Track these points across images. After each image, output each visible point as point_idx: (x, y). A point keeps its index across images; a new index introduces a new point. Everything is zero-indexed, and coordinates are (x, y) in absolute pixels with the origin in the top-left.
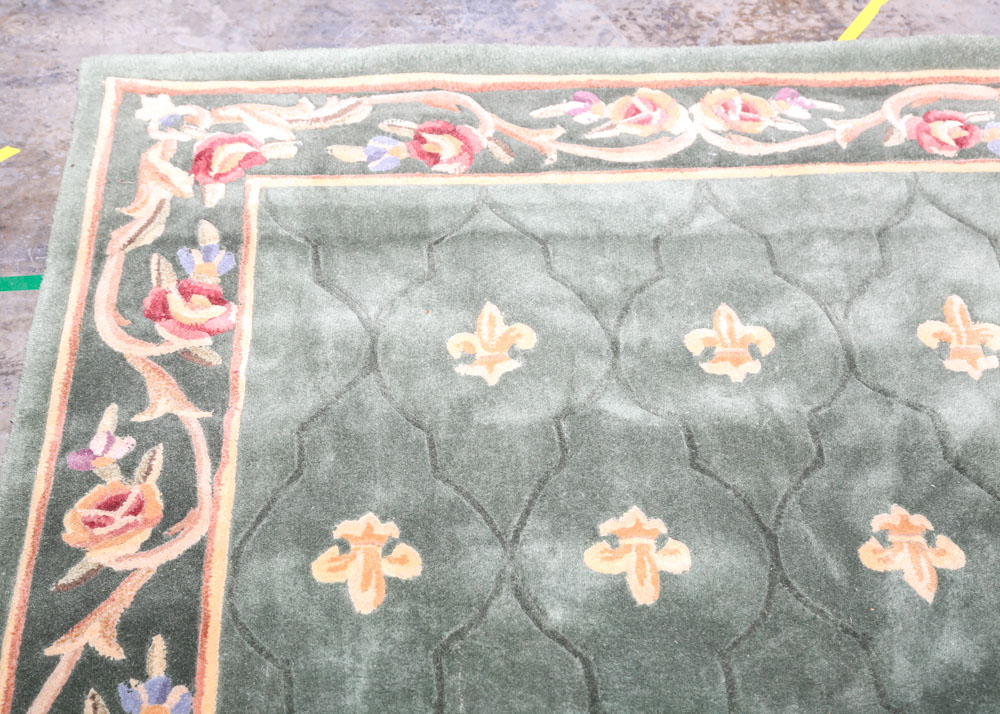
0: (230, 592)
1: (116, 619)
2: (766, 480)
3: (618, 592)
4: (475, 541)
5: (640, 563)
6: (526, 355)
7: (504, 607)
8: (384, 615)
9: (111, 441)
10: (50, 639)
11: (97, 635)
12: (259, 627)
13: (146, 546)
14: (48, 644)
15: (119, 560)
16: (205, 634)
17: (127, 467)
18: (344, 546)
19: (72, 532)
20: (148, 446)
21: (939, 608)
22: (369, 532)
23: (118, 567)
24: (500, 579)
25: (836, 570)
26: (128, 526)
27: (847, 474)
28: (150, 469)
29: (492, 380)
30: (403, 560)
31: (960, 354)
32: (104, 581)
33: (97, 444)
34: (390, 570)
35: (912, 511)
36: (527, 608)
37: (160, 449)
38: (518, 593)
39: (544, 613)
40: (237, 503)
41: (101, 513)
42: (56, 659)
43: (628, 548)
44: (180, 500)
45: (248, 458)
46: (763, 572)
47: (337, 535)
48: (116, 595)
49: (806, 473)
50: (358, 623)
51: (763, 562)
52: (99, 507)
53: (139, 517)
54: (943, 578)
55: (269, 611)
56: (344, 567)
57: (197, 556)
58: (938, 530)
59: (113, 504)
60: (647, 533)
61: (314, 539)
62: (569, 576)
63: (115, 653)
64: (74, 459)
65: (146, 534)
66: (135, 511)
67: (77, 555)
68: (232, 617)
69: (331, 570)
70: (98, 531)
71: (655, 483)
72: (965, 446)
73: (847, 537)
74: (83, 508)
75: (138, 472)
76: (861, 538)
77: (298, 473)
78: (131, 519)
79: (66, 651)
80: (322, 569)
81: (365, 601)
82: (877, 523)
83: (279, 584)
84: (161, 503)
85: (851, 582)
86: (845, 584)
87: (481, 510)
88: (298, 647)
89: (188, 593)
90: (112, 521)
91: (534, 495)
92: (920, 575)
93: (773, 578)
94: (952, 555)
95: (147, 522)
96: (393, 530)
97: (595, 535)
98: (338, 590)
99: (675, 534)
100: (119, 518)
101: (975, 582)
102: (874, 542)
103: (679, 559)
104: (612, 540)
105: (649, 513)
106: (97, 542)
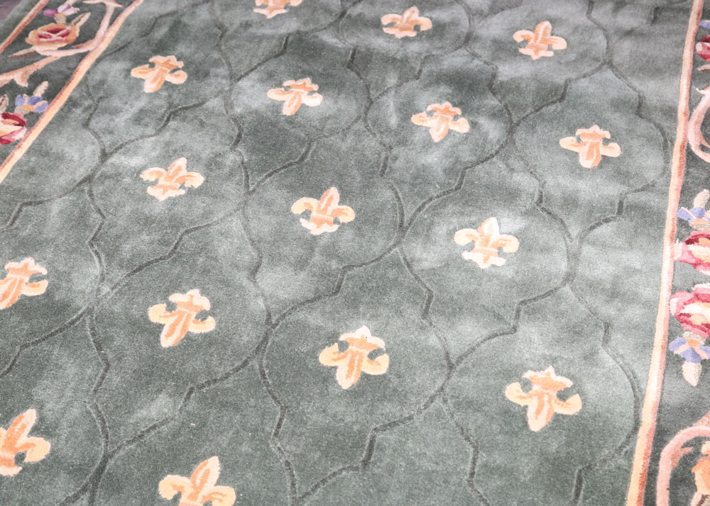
0: (88, 72)
1: (32, 72)
2: (384, 79)
3: (277, 107)
4: (217, 76)
5: (295, 98)
6: (291, 8)
7: (215, 103)
8: (156, 94)
9: (69, 7)
11: (19, 76)
12: (94, 87)
13: (60, 49)
15: (45, 51)
16: (68, 85)
17: (69, 20)
18: (152, 65)
19: (32, 36)
20: (84, 13)
21: (439, 144)
22: (168, 62)
23: (42, 54)
24: (220, 92)
25: (394, 120)
26: (58, 40)
27: (429, 85)
28: (79, 20)
29: (270, 16)
30: (178, 76)
31: (532, 47)
32: (36, 57)
33: (60, 9)
34: (170, 78)
35: (455, 105)
36: (225, 105)
37: (88, 14)
38: (224, 98)
39: (232, 108)
40: (113, 40)
41: (47, 33)
43: (293, 92)
44: (86, 34)
45: (127, 23)
46: (355, 115)
47: (151, 60)
48: (37, 64)
49: (407, 81)
50: (141, 95)
51: (359, 109)
52: (48, 31)
53: (64, 39)
54: (450, 133)
55: (102, 82)
56: (146, 73)
57: (83, 56)
58: (463, 115)
59: (55, 31)
60: (306, 88)
62: (255, 97)
63: (24, 84)
64: (48, 12)
65: (64, 45)
66: (63, 36)
67: (30, 46)
68: (83, 82)
69: (140, 73)
70: (42, 39)
71: (324, 70)
72: (502, 83)
73: (407, 109)
74: (40, 30)
75: (74, 21)
76: (418, 111)
77: (146, 34)
78: (60, 38)
80: (135, 73)
81: (149, 87)
82: (429, 108)
83: (112, 74)
84: (77, 35)
85: (399, 126)
86: (395, 127)
87: (229, 65)
88: (107, 97)
89: (69, 69)
90: (50, 37)
91: (259, 64)
92: (438, 130)
93: (359, 117)
94: (463, 126)
95: (66, 41)
96: (181, 64)
97: (279, 85)
98: (140, 82)
99: (320, 92)
100: (55, 37)
101: (466, 138)
102: (424, 114)
103: (315, 101)
104: (287, 88)
105: (314, 82)
106: (39, 43)
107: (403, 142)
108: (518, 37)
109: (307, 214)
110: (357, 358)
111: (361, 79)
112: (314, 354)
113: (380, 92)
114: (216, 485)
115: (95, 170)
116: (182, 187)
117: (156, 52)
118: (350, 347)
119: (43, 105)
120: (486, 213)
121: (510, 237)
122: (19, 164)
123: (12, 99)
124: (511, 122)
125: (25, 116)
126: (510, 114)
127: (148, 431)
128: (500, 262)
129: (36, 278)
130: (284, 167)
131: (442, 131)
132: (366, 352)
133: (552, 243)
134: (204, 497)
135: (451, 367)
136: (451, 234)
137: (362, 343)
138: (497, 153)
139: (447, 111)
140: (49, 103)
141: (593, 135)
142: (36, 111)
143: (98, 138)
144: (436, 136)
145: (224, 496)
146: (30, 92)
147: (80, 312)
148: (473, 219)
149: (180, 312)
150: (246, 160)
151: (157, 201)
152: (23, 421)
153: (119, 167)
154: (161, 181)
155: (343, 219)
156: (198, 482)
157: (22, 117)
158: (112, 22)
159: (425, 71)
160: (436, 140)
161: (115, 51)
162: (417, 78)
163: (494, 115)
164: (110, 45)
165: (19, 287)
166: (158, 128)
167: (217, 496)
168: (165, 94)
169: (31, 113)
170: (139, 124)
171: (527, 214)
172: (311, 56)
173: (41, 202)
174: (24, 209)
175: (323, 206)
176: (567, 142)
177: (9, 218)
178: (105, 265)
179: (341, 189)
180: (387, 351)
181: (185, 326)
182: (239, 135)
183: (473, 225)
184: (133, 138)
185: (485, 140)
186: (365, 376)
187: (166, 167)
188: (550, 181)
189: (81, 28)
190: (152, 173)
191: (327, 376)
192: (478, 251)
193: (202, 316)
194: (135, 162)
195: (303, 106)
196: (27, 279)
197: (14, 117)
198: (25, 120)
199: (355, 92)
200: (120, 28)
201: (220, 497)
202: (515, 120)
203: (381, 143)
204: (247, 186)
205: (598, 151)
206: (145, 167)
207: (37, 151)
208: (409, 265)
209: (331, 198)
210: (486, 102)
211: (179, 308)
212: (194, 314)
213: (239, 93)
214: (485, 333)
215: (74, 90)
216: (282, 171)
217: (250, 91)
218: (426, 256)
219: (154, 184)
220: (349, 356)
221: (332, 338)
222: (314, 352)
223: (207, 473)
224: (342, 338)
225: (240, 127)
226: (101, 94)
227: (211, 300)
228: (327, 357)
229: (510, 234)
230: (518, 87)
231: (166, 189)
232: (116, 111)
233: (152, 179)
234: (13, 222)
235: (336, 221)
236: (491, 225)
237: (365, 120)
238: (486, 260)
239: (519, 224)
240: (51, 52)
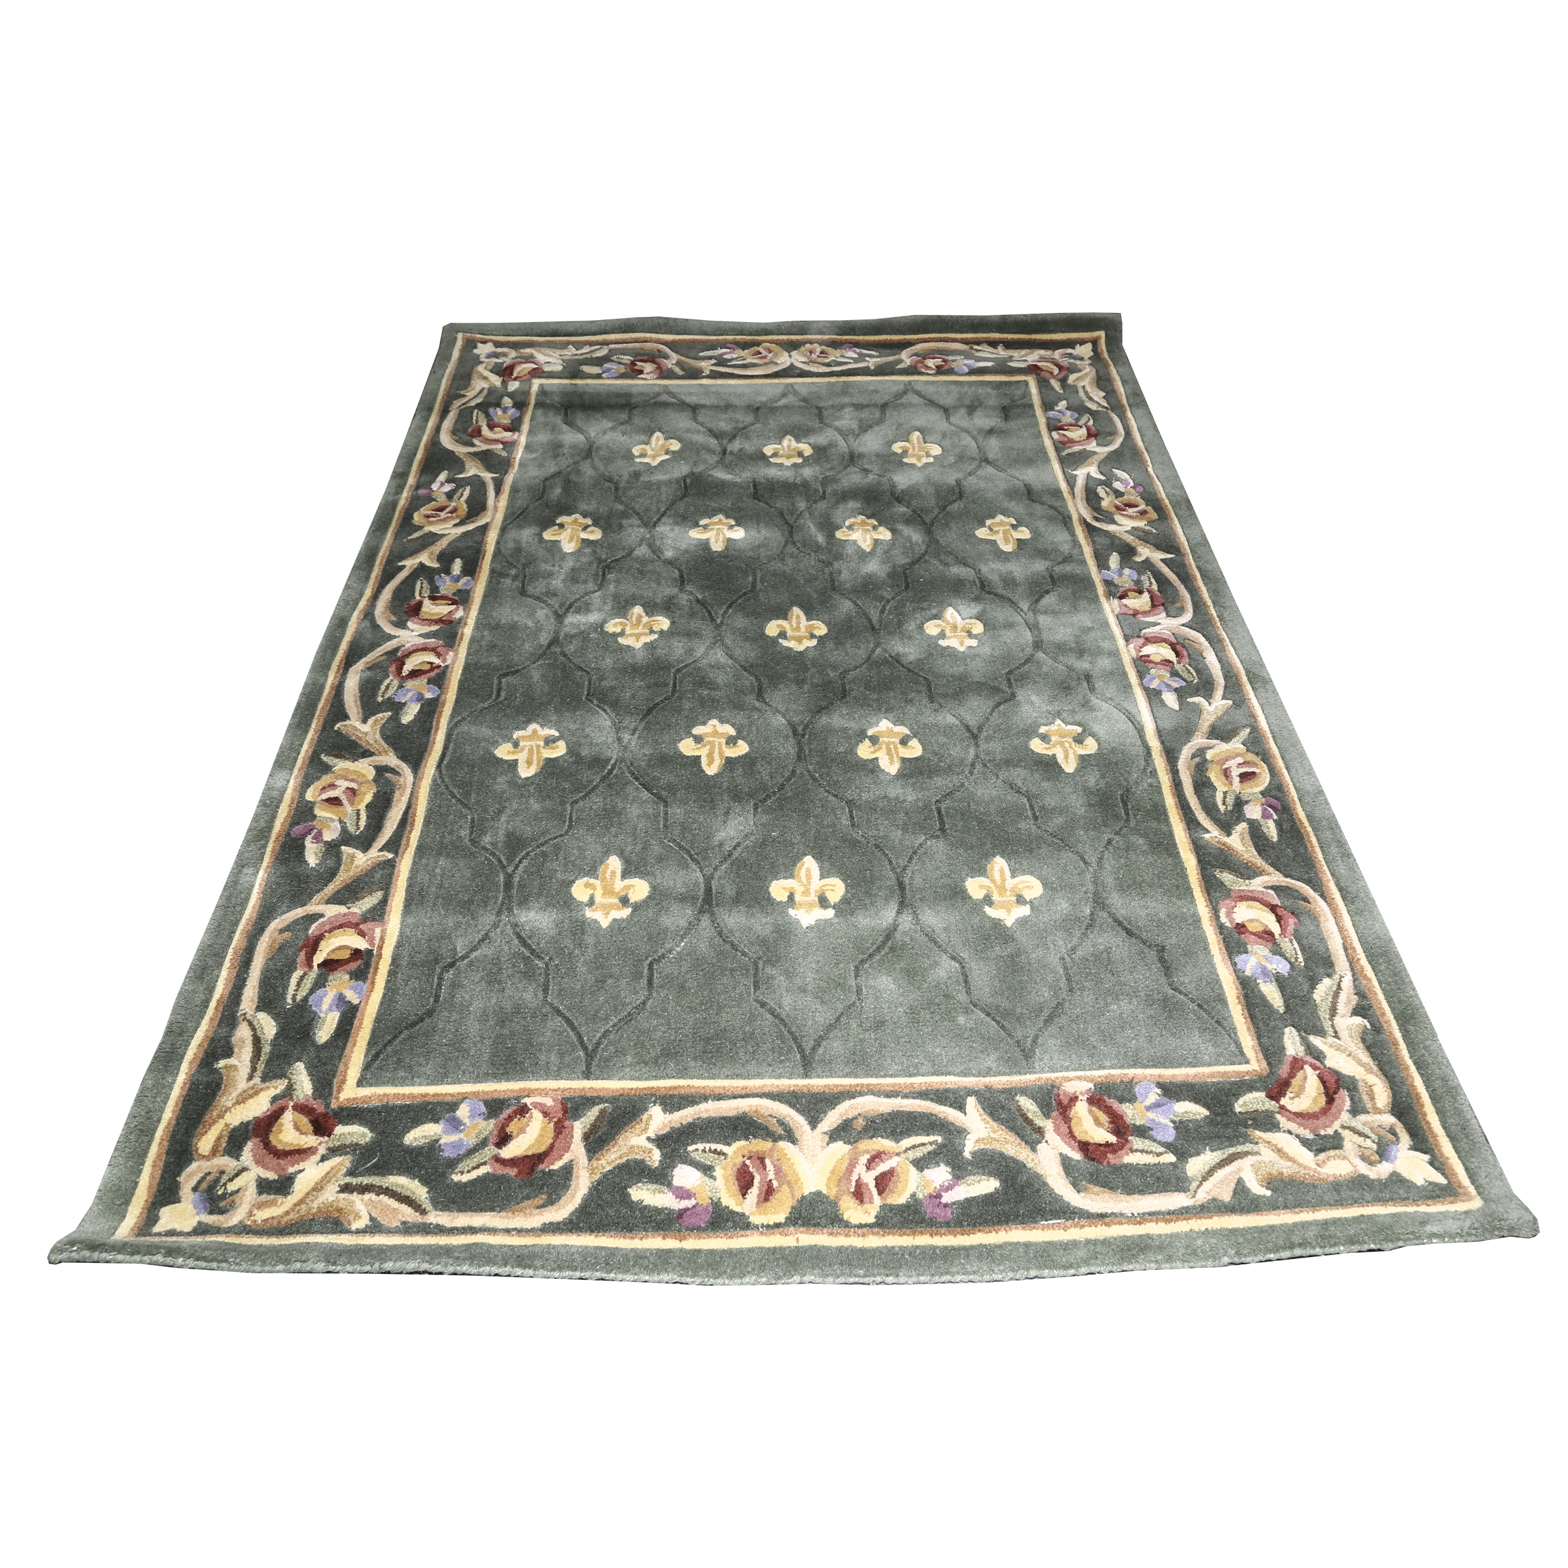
0: (498, 543)
1: (438, 552)
2: (793, 504)
3: (705, 545)
4: (631, 526)
5: (718, 534)
6: (673, 452)
7: (642, 551)
8: (578, 553)
9: (442, 484)
10: (402, 558)
11: (425, 558)
12: (512, 556)
13: (455, 525)
14: (400, 561)
15: (440, 530)
16: (483, 558)
17: (450, 495)
18: (561, 526)
19: (417, 518)
20: (462, 486)
21: (872, 553)
22: (576, 521)
23: (438, 533)
24: (642, 540)
25: (821, 539)
26: (448, 518)
27: (838, 502)
28: (462, 495)
29: (655, 463)
30: (592, 532)
31: (913, 456)
32: (433, 538)
33: (435, 487)
34: (584, 535)
35: (868, 517)
36: (654, 552)
37: (468, 489)
38: (649, 546)
39: (662, 553)
40: (507, 509)
41: (433, 512)
42: (404, 566)
43: (713, 529)
44: (477, 506)
45: (514, 490)
46: (782, 540)
47: (558, 521)
48: (438, 543)
49: (815, 502)
50: (564, 556)
51: (783, 535)
52: (433, 510)
53: (454, 515)
54: (876, 542)
55: (518, 550)
56: (560, 534)
57: (484, 529)
58: (880, 525)
59: (442, 509)
60: (724, 524)
61: (547, 523)
62: (679, 540)
63: (435, 565)
64: (422, 492)
65: (458, 521)
66: (451, 512)
67: (420, 528)
68: (497, 553)
69: (552, 535)
70: (431, 519)
71: (732, 504)
72: (903, 491)
73: (829, 528)
74: (424, 510)
75: (455, 497)
76: (838, 528)
77: (541, 498)
78: (450, 515)
79: (410, 564)
80: (548, 535)
81: (569, 547)
82: (847, 523)
83: (524, 540)
84: (466, 509)
85: (828, 543)
86: (824, 544)
87: (638, 514)
88: (530, 563)
89: (476, 542)
90: (439, 516)
91: (667, 509)
92: (865, 541)
93: (787, 542)
94: (885, 534)
95: (457, 517)
96: (589, 521)
97: (697, 525)
98: (556, 543)
99: (738, 524)
100: (443, 515)
101: (894, 544)
102: (844, 529)
103: (739, 534)
104: (705, 527)
105: (727, 517)
106: (431, 523)
107: (838, 557)
108: (897, 448)
109: (783, 635)
110: (892, 746)
111: (771, 507)
112: (852, 751)
113: (795, 517)
114: (820, 879)
115: (557, 632)
116: (652, 632)
117: (560, 514)
118: (881, 739)
119: (468, 581)
120: (943, 605)
121: (973, 621)
122: (473, 640)
123: (431, 582)
124: (926, 524)
125: (454, 594)
126: (920, 517)
127: (735, 848)
128: (974, 643)
129: (549, 742)
130: (740, 597)
131: (869, 542)
132: (897, 741)
133: (1011, 619)
134: (816, 891)
135: (975, 737)
136: (921, 627)
137: (890, 733)
138: (926, 552)
139: (863, 523)
140: (473, 579)
141: (1001, 523)
142: (464, 588)
143: (545, 602)
144: (866, 546)
145: (834, 885)
146: (447, 571)
147: (612, 762)
148: (934, 611)
149: (709, 742)
150: (700, 597)
151: (634, 649)
152: (611, 868)
153: (579, 625)
154: (628, 631)
155: (818, 633)
156: (804, 880)
157: (451, 596)
158: (498, 491)
159: (829, 490)
160: (868, 550)
161: (515, 518)
162: (823, 497)
163: (908, 522)
164: (505, 514)
165: (539, 752)
166: (599, 582)
167: (827, 887)
168: (588, 550)
169: (459, 591)
170: (578, 582)
171: (977, 599)
172: (717, 494)
173: (517, 671)
174: (504, 680)
175: (795, 625)
176: (982, 533)
177: (492, 692)
178: (613, 715)
179: (802, 607)
180: (915, 736)
181: (721, 753)
182: (682, 576)
183: (936, 617)
184: (578, 596)
185: (911, 542)
186: (904, 760)
187: (624, 616)
188: (984, 569)
189: (467, 502)
190: (615, 625)
191: (871, 767)
192: (950, 637)
193: (731, 741)
194: (594, 617)
195: (729, 540)
196: (542, 743)
197: (444, 598)
198: (456, 598)
199: (771, 519)
200: (509, 496)
201: (831, 887)
202: (928, 521)
203: (819, 561)
204: (713, 620)
205: (1012, 536)
206: (605, 621)
207: (485, 625)
208: (898, 662)
209: (798, 617)
210: (895, 510)
211: (707, 739)
212: (724, 741)
213: (662, 538)
214: (991, 703)
215: (492, 562)
216: (740, 601)
217: (671, 535)
218: (909, 651)
219: (622, 634)
220: (884, 747)
221: (862, 735)
222: (851, 750)
223: (808, 870)
224: (870, 733)
225: (678, 569)
226: (523, 560)
227: (733, 725)
228: (864, 751)
229: (971, 618)
230: (918, 492)
231: (638, 636)
232: (550, 575)
233: (618, 630)
234: (498, 695)
235: (812, 636)
236: (950, 613)
237: (794, 543)
238: (962, 643)
239: (976, 609)
240: (449, 530)
